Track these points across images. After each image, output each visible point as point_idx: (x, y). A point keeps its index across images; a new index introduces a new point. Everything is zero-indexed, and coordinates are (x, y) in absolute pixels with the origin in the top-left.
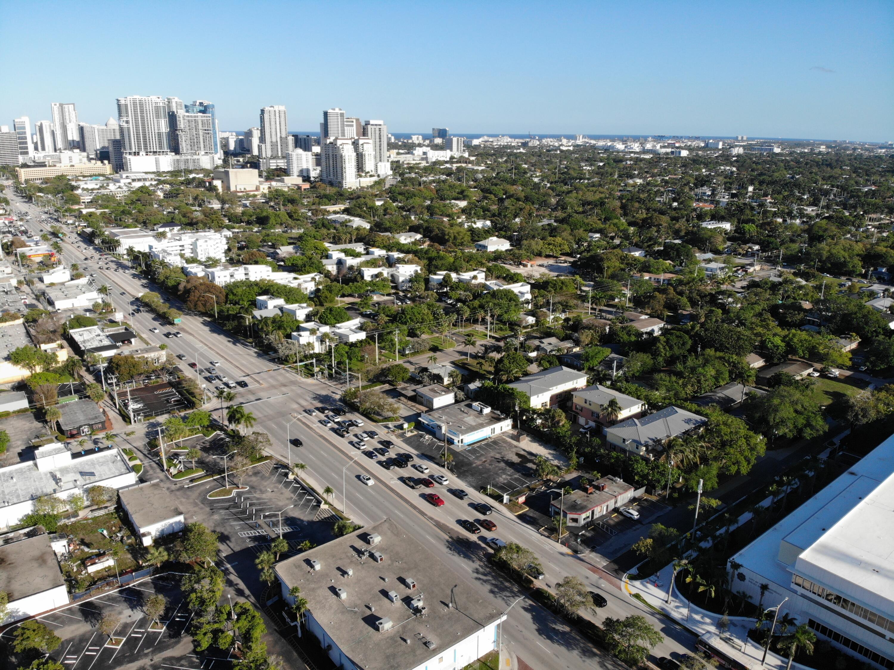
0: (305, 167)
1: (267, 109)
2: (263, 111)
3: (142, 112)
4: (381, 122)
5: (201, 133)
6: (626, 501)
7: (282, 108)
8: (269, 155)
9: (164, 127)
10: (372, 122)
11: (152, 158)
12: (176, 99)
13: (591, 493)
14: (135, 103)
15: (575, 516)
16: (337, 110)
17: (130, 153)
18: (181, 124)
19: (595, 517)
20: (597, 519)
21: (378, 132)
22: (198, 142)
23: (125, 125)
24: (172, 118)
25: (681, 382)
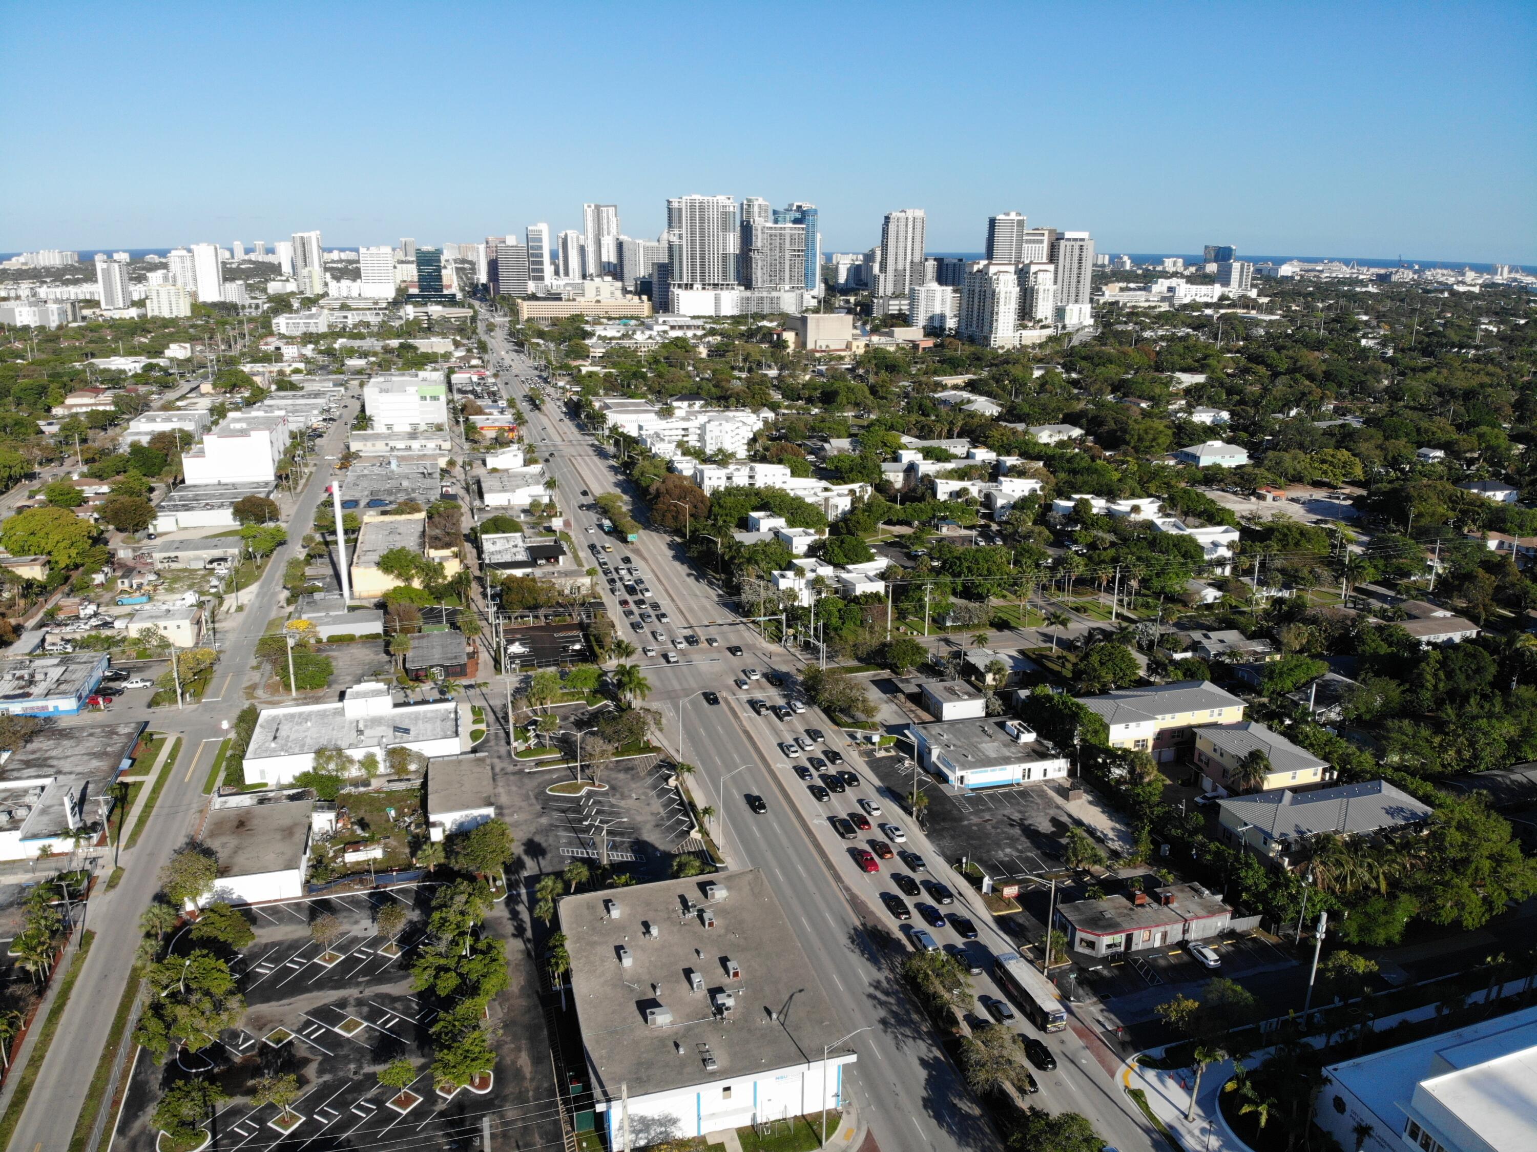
0: (938, 311)
1: (895, 215)
2: (887, 219)
3: (702, 221)
4: (1084, 235)
5: (788, 255)
6: (1212, 933)
7: (919, 213)
8: (889, 293)
9: (733, 245)
10: (1068, 235)
11: (710, 294)
12: (761, 201)
13: (1142, 905)
14: (692, 207)
15: (1091, 937)
16: (1013, 216)
17: (680, 286)
18: (759, 241)
19: (1134, 948)
20: (1138, 952)
21: (1077, 252)
22: (782, 271)
23: (675, 240)
24: (746, 231)
25: (1437, 740)
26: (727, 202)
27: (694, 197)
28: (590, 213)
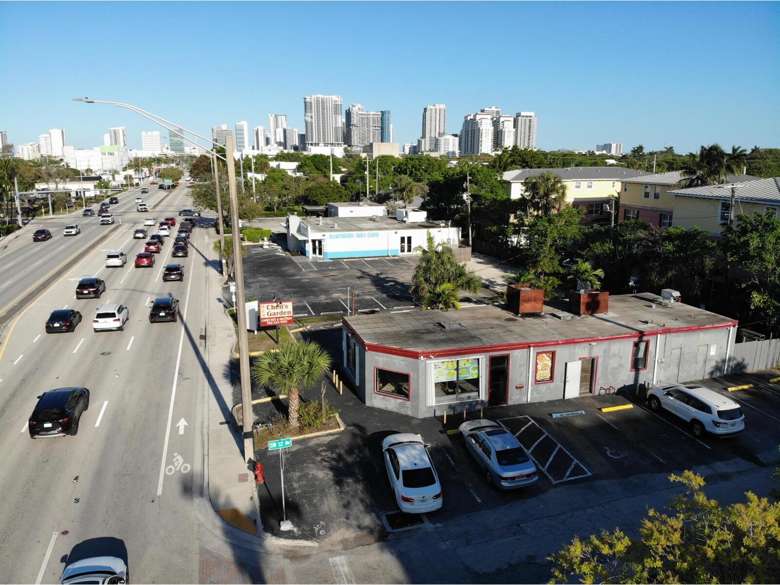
1: (429, 107)
2: (425, 109)
3: (323, 108)
4: (532, 114)
5: (371, 129)
7: (443, 106)
9: (341, 122)
10: (523, 114)
11: (328, 147)
12: (359, 106)
14: (318, 101)
15: (397, 364)
17: (312, 144)
18: (354, 121)
22: (368, 137)
23: (309, 119)
24: (348, 114)
26: (337, 99)
27: (318, 96)
28: (272, 119)
